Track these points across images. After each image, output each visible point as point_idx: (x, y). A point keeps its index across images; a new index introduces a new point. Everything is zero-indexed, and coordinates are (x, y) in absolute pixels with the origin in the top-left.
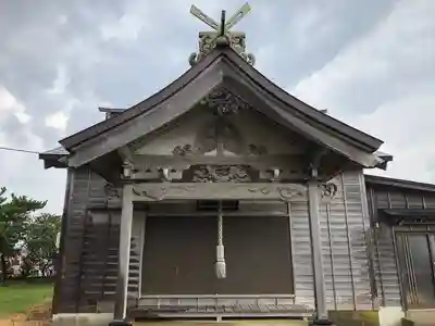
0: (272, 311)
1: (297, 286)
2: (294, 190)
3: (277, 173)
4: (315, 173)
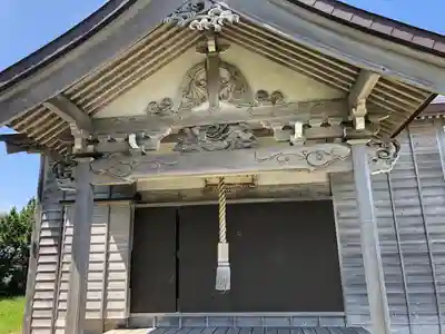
1: (348, 300)
3: (299, 127)
4: (360, 125)
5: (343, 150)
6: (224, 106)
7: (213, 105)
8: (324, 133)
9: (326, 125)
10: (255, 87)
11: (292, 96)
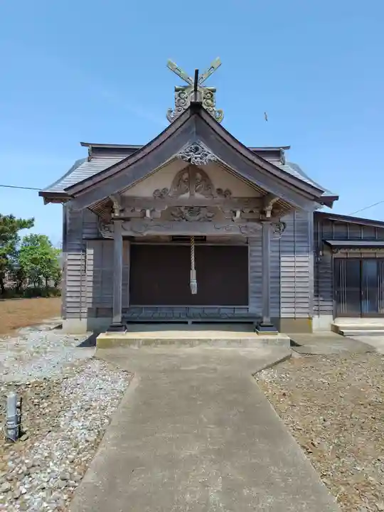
0: (230, 318)
1: (251, 300)
2: (252, 228)
3: (238, 213)
4: (269, 215)
5: (259, 226)
6: (198, 196)
7: (192, 195)
8: (251, 216)
9: (251, 212)
10: (216, 187)
11: (235, 194)
